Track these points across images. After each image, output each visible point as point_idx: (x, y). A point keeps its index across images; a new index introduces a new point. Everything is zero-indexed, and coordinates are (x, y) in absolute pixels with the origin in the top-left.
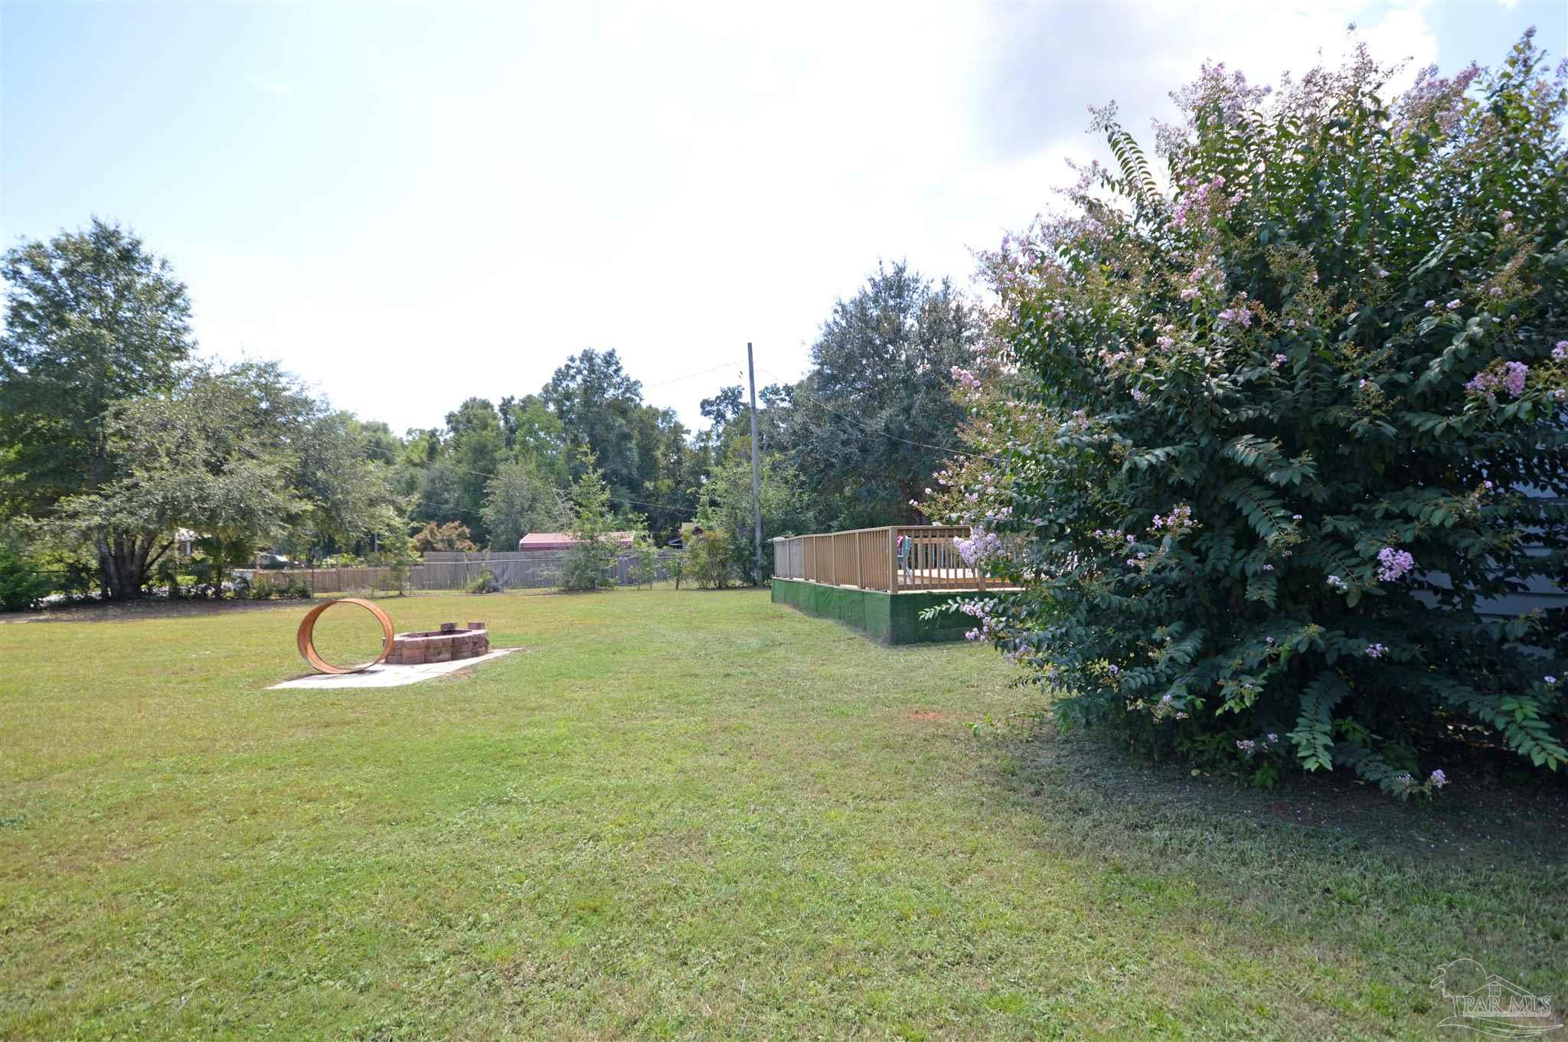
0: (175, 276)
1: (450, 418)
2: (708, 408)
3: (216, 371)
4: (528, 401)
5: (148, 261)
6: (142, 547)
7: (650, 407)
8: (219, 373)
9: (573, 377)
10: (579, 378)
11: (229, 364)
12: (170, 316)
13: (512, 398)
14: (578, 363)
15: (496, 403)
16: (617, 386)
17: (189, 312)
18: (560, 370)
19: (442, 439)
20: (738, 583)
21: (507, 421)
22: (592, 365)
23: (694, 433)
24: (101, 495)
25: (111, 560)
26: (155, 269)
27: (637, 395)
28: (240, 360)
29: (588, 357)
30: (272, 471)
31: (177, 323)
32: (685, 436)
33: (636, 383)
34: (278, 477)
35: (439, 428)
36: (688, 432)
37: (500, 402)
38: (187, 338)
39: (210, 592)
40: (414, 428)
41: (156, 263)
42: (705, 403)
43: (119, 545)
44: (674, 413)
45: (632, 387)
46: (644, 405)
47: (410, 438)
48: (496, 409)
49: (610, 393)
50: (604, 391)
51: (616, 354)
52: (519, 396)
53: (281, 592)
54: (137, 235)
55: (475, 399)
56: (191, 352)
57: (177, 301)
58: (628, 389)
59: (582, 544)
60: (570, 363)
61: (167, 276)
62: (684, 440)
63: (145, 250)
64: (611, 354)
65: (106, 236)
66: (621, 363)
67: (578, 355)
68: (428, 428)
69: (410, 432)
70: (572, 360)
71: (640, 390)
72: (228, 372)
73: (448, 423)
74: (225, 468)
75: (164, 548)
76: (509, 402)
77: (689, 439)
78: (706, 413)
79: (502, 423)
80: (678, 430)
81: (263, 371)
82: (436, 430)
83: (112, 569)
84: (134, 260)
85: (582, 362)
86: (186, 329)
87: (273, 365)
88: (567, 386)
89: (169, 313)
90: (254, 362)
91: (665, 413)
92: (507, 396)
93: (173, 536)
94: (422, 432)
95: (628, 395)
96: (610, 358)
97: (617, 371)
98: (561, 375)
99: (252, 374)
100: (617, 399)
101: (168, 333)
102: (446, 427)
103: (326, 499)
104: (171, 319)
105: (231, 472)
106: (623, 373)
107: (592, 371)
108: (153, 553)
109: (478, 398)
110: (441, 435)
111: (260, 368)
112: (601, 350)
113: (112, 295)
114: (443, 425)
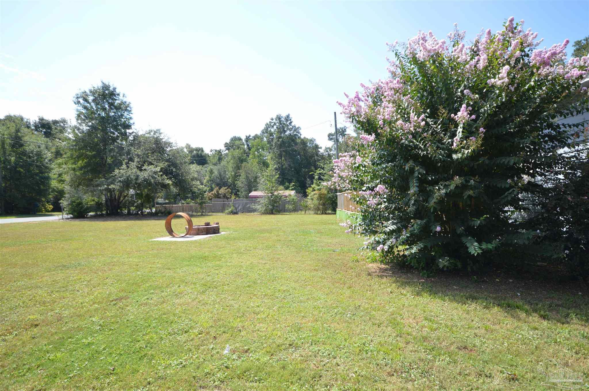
0: (127, 100)
1: (226, 145)
2: (331, 137)
3: (140, 133)
4: (256, 137)
5: (118, 95)
6: (118, 196)
7: (305, 137)
8: (141, 134)
9: (273, 127)
10: (275, 127)
11: (145, 131)
12: (126, 114)
13: (250, 136)
14: (274, 121)
15: (243, 138)
16: (290, 130)
17: (132, 112)
18: (267, 124)
19: (223, 153)
20: (330, 212)
21: (248, 145)
22: (280, 121)
23: (324, 148)
24: (105, 178)
25: (109, 200)
26: (121, 97)
27: (299, 133)
28: (148, 129)
29: (279, 118)
30: (158, 169)
31: (128, 116)
32: (320, 150)
33: (298, 128)
34: (160, 172)
35: (222, 149)
36: (321, 148)
37: (245, 137)
38: (131, 121)
39: (139, 212)
40: (213, 149)
41: (121, 95)
42: (330, 135)
43: (111, 195)
44: (315, 140)
45: (297, 129)
46: (302, 137)
47: (211, 153)
48: (244, 140)
49: (288, 133)
50: (285, 131)
51: (290, 116)
52: (253, 135)
53: (162, 213)
54: (115, 86)
55: (235, 137)
56: (133, 127)
57: (128, 108)
58: (295, 130)
59: (268, 196)
60: (271, 121)
61: (125, 100)
62: (319, 151)
63: (118, 91)
64: (288, 116)
65: (106, 87)
66: (292, 120)
67: (274, 117)
68: (218, 149)
69: (211, 151)
70: (272, 119)
71: (300, 131)
72: (144, 133)
73: (225, 147)
74: (143, 168)
75: (125, 196)
76: (249, 137)
77: (321, 151)
78: (330, 139)
79: (246, 146)
80: (317, 147)
81: (155, 132)
82: (221, 150)
83: (109, 204)
84: (115, 95)
85: (276, 120)
86: (131, 118)
87: (159, 130)
88: (270, 130)
89: (125, 113)
90: (152, 129)
91: (311, 140)
92: (248, 135)
93: (128, 192)
94: (216, 151)
95: (295, 133)
96: (288, 118)
97: (291, 123)
98: (268, 126)
99: (152, 133)
100: (290, 134)
101: (125, 120)
102: (224, 149)
103: (176, 179)
104: (126, 115)
105: (145, 170)
106: (293, 124)
107: (280, 123)
108: (122, 199)
109: (236, 136)
110: (222, 152)
111: (154, 131)
112: (284, 115)
113: (108, 107)
114: (223, 148)
